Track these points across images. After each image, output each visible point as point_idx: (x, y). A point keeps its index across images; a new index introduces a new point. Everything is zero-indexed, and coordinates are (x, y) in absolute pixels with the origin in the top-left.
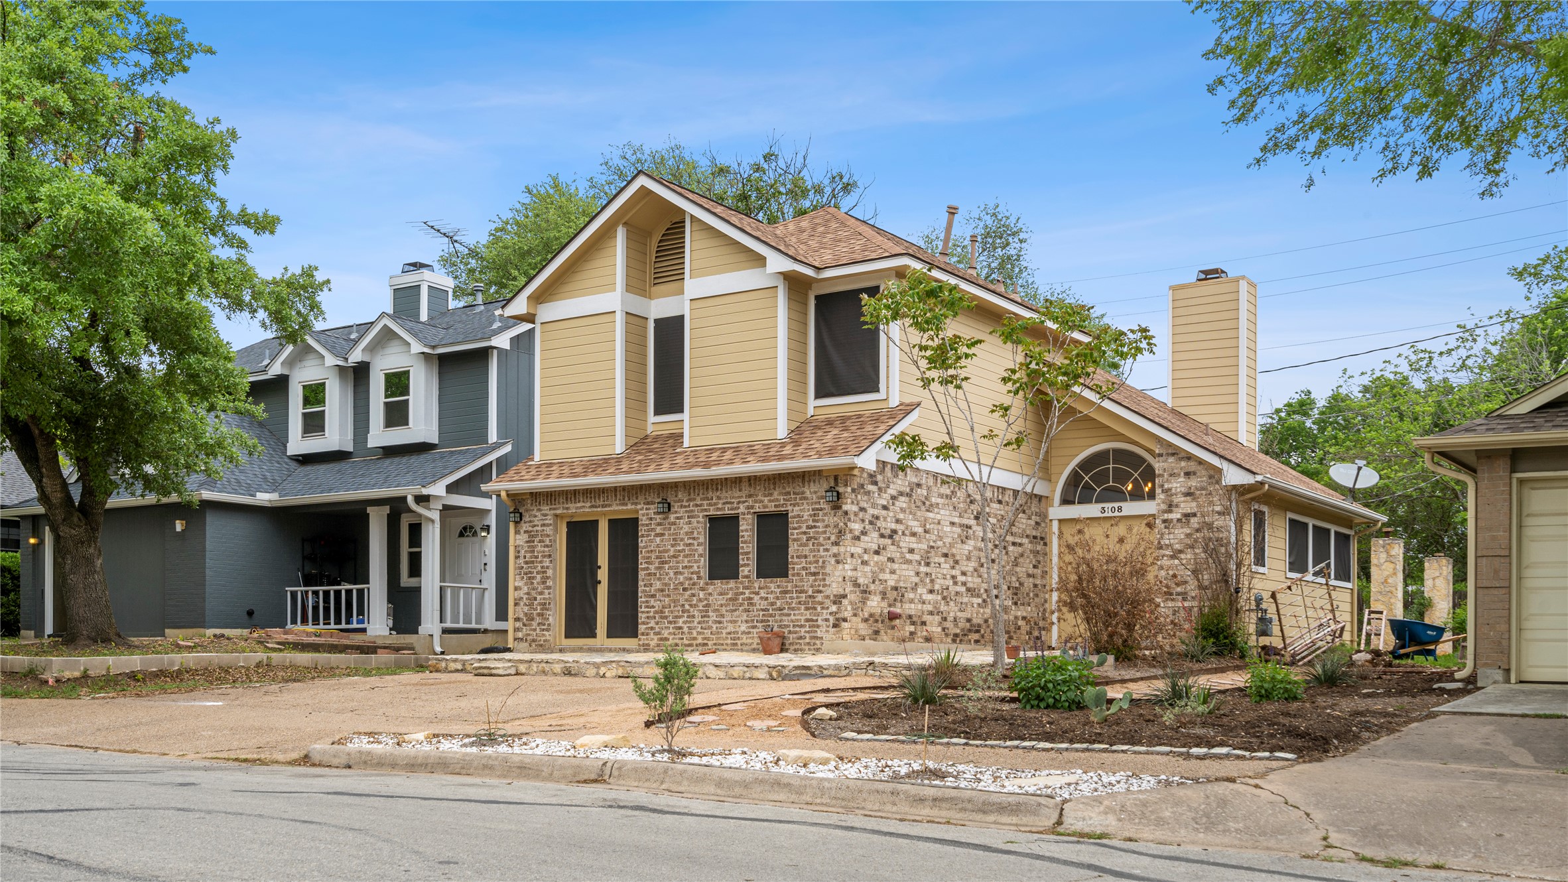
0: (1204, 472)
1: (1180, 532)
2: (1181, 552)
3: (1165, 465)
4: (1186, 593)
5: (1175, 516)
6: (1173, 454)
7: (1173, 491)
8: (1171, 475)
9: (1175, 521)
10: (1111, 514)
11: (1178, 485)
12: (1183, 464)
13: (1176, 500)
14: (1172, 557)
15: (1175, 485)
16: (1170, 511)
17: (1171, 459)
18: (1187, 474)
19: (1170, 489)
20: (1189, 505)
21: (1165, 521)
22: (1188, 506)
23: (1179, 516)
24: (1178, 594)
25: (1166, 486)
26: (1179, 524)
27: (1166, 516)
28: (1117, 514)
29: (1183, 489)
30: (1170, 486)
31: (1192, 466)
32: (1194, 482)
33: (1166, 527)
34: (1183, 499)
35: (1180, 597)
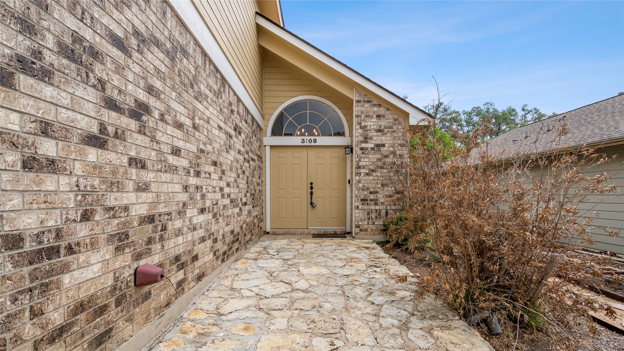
0: (390, 116)
1: (374, 157)
2: (373, 171)
3: (363, 109)
4: (377, 200)
5: (370, 145)
6: (368, 102)
7: (368, 128)
8: (367, 117)
9: (369, 149)
10: (308, 144)
11: (372, 123)
12: (375, 109)
13: (370, 134)
14: (367, 174)
15: (369, 124)
16: (366, 142)
17: (367, 105)
18: (379, 116)
19: (366, 126)
20: (379, 138)
21: (362, 149)
22: (377, 139)
23: (372, 146)
24: (371, 200)
25: (363, 124)
26: (372, 152)
27: (364, 145)
28: (313, 144)
29: (375, 127)
30: (366, 124)
31: (382, 111)
32: (383, 123)
33: (363, 153)
34: (375, 134)
35: (373, 203)
